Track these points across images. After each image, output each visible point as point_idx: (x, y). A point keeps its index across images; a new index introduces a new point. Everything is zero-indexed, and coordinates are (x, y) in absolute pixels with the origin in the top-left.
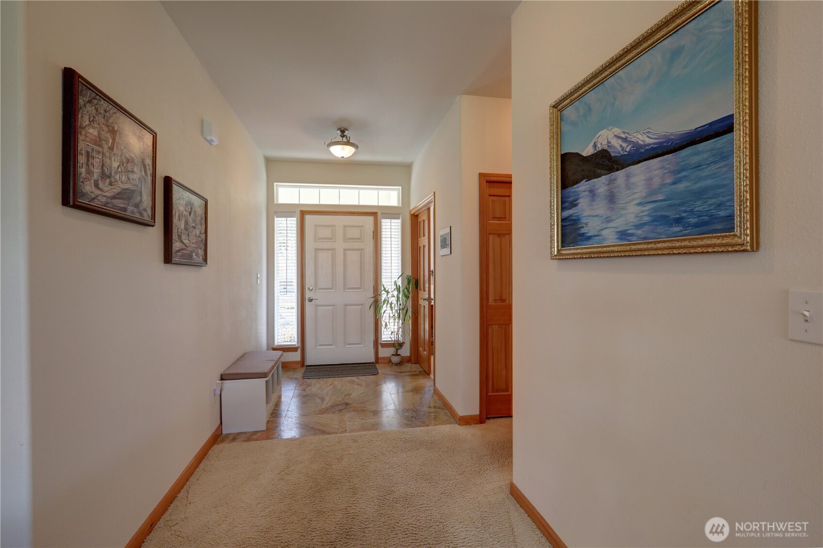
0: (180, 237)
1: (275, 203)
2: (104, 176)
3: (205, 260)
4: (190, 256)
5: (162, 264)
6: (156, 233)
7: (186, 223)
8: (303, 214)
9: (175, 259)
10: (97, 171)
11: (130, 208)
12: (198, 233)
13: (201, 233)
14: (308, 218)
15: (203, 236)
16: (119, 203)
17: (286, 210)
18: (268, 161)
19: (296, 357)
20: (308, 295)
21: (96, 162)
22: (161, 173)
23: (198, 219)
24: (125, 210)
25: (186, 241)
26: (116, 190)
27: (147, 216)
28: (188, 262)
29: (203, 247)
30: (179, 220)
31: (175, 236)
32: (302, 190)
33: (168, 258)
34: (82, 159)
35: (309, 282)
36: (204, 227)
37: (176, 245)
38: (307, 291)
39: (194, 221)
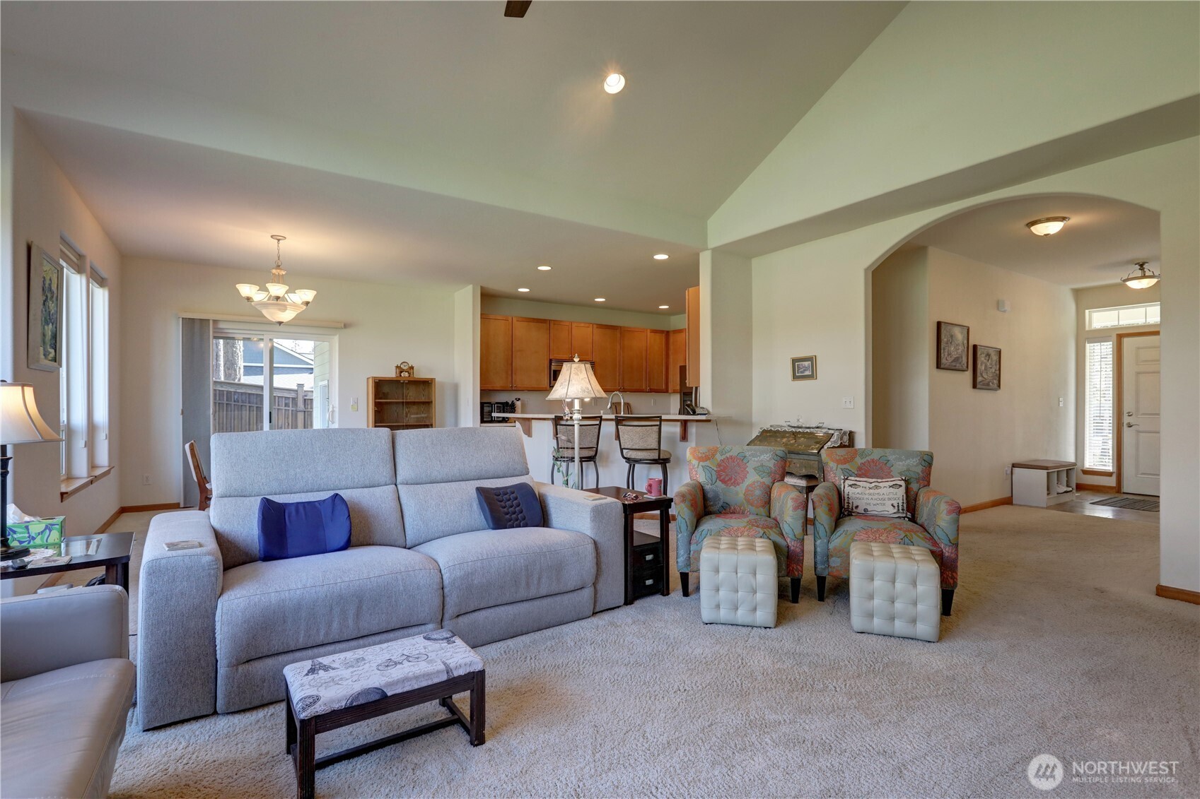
0: (981, 374)
1: (1087, 328)
2: (949, 355)
3: (999, 386)
4: (988, 385)
5: (972, 389)
6: (969, 374)
7: (986, 366)
8: (1120, 337)
9: (978, 386)
10: (946, 354)
11: (958, 365)
12: (994, 371)
13: (996, 370)
14: (1126, 341)
15: (998, 372)
16: (954, 364)
17: (1099, 336)
18: (1077, 293)
19: (1111, 482)
20: (1126, 420)
21: (946, 350)
22: (971, 343)
23: (994, 363)
24: (955, 366)
25: (986, 376)
26: (953, 359)
27: (965, 367)
28: (987, 387)
29: (998, 379)
30: (981, 365)
31: (978, 374)
32: (1121, 311)
33: (975, 386)
34: (942, 351)
35: (1128, 406)
36: (998, 366)
37: (979, 379)
38: (1125, 415)
39: (991, 364)
